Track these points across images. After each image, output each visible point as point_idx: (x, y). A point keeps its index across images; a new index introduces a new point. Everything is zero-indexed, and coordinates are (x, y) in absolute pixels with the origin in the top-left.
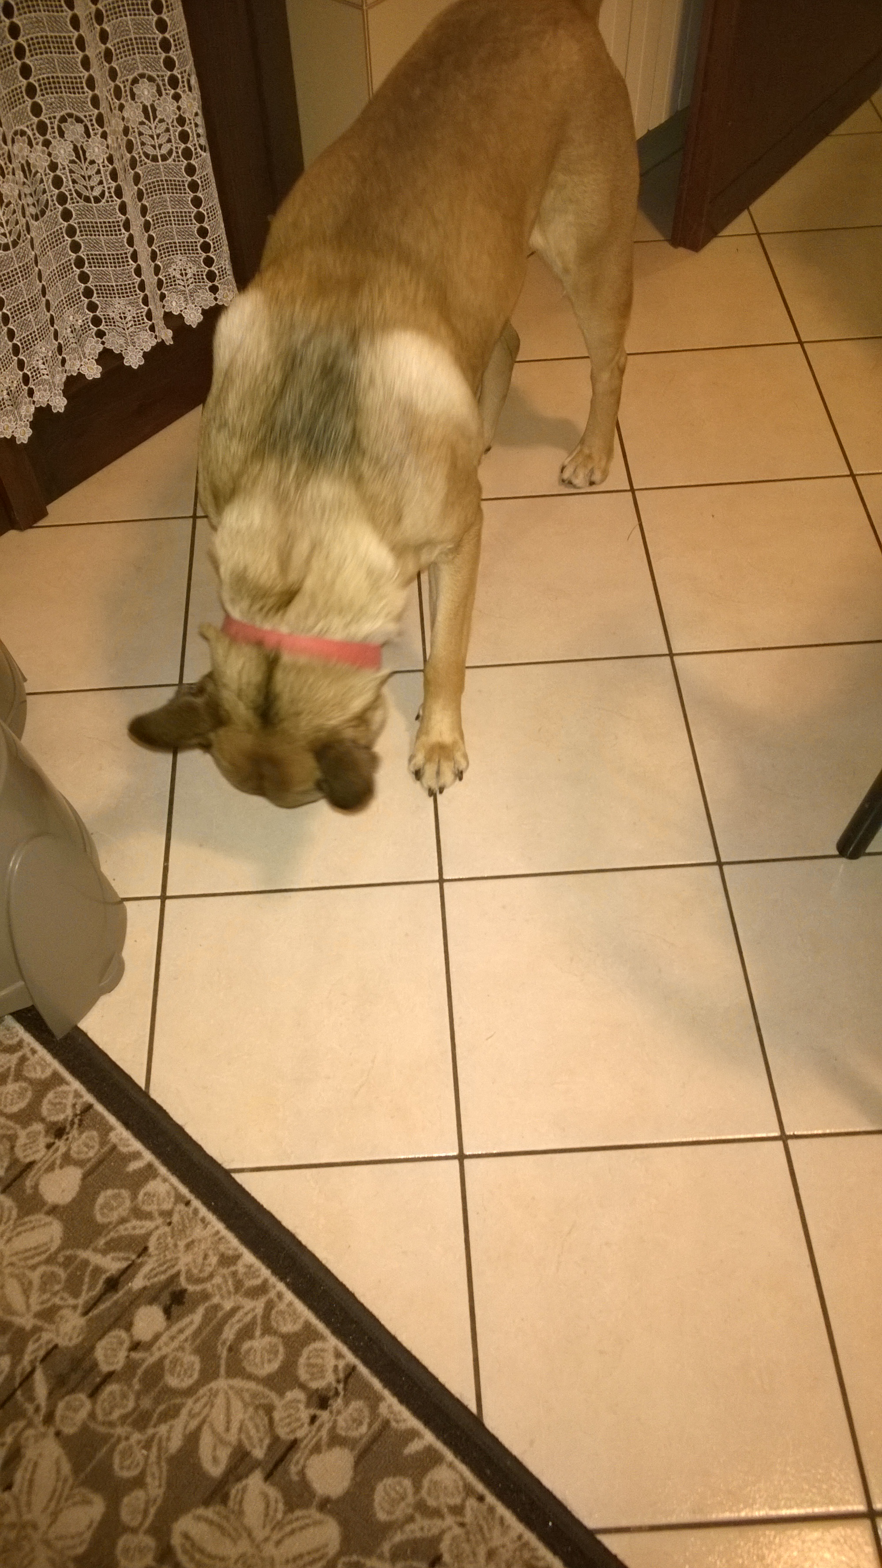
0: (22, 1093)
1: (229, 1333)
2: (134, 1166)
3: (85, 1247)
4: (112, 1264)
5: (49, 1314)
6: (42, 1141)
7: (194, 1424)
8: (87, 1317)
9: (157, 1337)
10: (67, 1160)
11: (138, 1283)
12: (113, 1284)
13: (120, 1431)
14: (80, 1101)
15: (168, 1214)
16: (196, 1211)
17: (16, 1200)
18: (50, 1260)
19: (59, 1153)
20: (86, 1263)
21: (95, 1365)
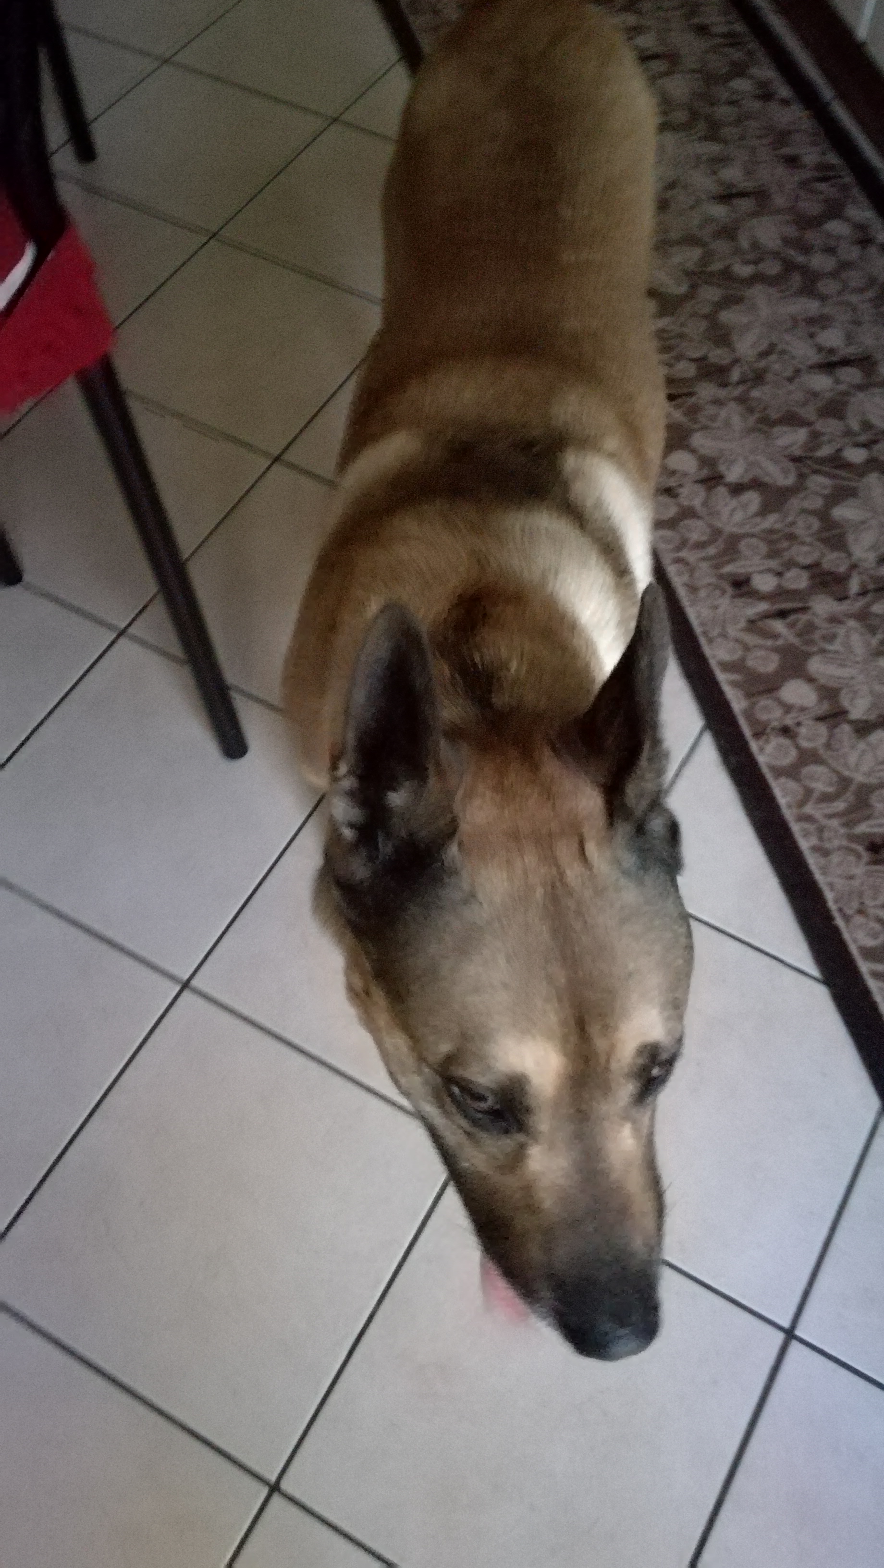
0: (811, 778)
1: (712, 551)
2: (736, 677)
3: (792, 645)
4: (778, 626)
5: (834, 620)
6: (803, 731)
7: (758, 520)
8: (807, 605)
9: (761, 572)
10: (788, 708)
11: (763, 607)
12: (782, 614)
13: (808, 540)
14: (761, 743)
15: (724, 635)
16: (702, 624)
17: (837, 702)
18: (823, 651)
19: (793, 714)
20: (799, 635)
21: (812, 577)
